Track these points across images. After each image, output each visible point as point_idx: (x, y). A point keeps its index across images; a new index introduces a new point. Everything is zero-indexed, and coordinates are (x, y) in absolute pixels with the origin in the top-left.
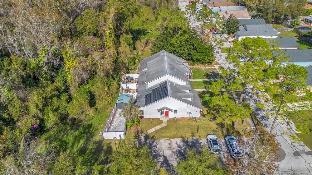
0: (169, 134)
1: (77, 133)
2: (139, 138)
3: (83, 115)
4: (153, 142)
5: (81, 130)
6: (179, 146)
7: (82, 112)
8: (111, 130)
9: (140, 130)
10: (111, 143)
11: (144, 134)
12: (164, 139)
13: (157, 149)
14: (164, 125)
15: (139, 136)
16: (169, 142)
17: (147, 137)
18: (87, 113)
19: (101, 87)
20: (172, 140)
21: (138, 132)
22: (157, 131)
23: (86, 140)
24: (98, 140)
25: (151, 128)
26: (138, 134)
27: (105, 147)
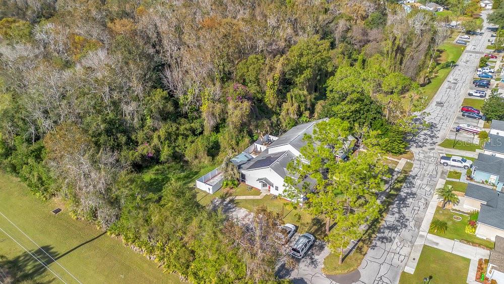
2: (224, 198)
3: (197, 160)
4: (234, 208)
7: (196, 157)
8: (208, 183)
9: (231, 193)
11: (231, 198)
12: (246, 210)
13: (231, 215)
14: (258, 197)
15: (226, 197)
16: (247, 214)
17: (232, 201)
18: (203, 160)
19: (228, 139)
21: (227, 194)
22: (246, 200)
25: (243, 195)
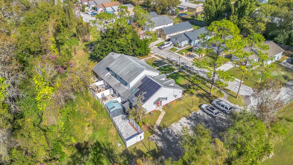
0: (174, 119)
1: (91, 156)
2: (154, 132)
4: (168, 129)
5: (92, 152)
6: (189, 124)
9: (150, 126)
10: (135, 147)
11: (156, 127)
12: (174, 123)
13: (176, 133)
14: (163, 113)
15: (153, 130)
16: (179, 124)
20: (179, 121)
22: (163, 120)
23: (109, 158)
24: (121, 152)
25: (157, 120)
26: (151, 130)
27: (135, 154)
